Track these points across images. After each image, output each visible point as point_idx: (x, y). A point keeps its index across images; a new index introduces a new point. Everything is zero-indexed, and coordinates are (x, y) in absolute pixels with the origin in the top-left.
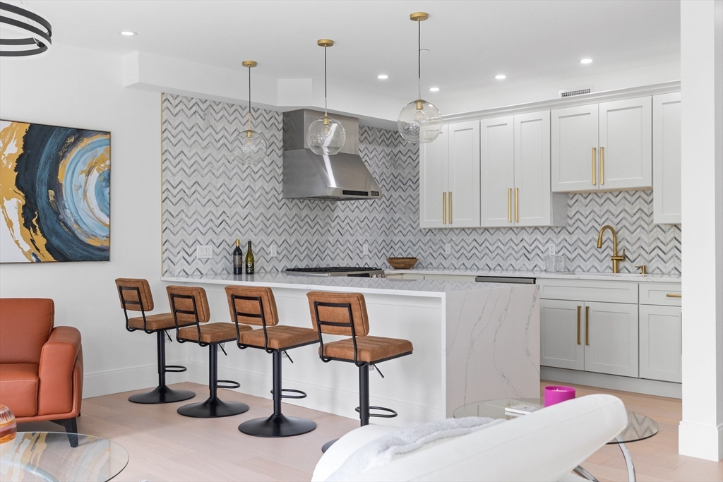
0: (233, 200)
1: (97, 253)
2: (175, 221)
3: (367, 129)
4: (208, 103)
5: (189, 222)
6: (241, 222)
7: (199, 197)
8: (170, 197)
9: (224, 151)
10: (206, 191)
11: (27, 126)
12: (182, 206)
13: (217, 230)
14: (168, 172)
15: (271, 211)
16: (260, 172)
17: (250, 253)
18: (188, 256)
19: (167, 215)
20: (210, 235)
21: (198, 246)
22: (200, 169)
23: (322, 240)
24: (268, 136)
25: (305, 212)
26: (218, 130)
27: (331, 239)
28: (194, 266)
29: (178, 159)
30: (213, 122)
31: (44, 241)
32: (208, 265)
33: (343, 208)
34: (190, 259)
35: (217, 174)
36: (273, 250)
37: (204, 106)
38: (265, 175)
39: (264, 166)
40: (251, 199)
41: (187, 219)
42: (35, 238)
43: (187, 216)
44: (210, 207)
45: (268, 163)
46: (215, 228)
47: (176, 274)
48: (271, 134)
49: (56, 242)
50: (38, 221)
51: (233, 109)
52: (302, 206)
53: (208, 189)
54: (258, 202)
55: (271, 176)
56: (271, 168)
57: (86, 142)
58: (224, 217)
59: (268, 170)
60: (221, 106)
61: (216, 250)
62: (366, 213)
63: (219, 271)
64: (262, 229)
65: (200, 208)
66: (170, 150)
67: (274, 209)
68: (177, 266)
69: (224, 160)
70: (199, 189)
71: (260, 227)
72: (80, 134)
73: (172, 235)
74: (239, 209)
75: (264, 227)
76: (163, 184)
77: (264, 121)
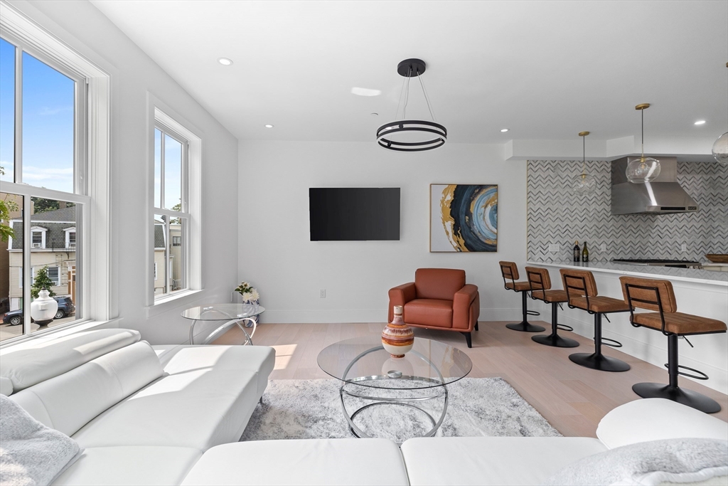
0: (574, 218)
1: (490, 247)
2: (535, 231)
3: (686, 164)
4: (556, 162)
5: (544, 231)
6: (580, 230)
7: (550, 216)
8: (532, 217)
9: (568, 189)
10: (556, 213)
11: (455, 186)
12: (540, 222)
13: (563, 236)
14: (531, 203)
15: (602, 224)
16: (594, 200)
17: (585, 249)
18: (544, 250)
19: (530, 227)
20: (558, 238)
21: (550, 245)
22: (551, 201)
23: (644, 241)
24: (599, 177)
25: (628, 224)
26: (563, 177)
27: (651, 240)
28: (547, 256)
29: (537, 196)
30: (560, 173)
31: (464, 241)
32: (557, 256)
33: (662, 220)
34: (544, 252)
35: (563, 203)
36: (603, 248)
37: (554, 165)
38: (597, 201)
39: (596, 196)
40: (587, 216)
41: (542, 229)
42: (459, 240)
43: (543, 227)
44: (558, 222)
45: (599, 194)
46: (561, 234)
47: (535, 260)
48: (602, 175)
49: (469, 242)
50: (460, 232)
51: (574, 163)
52: (626, 219)
53: (557, 212)
54: (592, 218)
55: (601, 201)
56: (601, 197)
57: (484, 191)
58: (567, 227)
59: (599, 198)
60: (565, 163)
61: (562, 247)
62: (684, 222)
63: (564, 259)
64: (595, 235)
65: (551, 223)
66: (532, 191)
67: (604, 222)
68: (536, 256)
69: (567, 194)
70: (551, 212)
71: (593, 233)
72: (481, 187)
73: (533, 238)
74: (577, 222)
75: (596, 233)
76: (528, 210)
77: (597, 168)
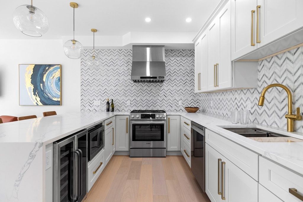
0: (110, 84)
1: (56, 103)
2: (86, 92)
3: (182, 51)
4: (99, 50)
5: (91, 93)
6: (114, 92)
7: (95, 84)
8: (84, 84)
9: (106, 67)
10: (98, 82)
11: (34, 65)
12: (88, 87)
13: (103, 95)
14: (83, 76)
15: (128, 88)
16: (122, 73)
17: (112, 104)
19: (83, 90)
20: (100, 97)
21: (95, 101)
22: (96, 74)
23: (155, 99)
24: (126, 59)
25: (145, 88)
26: (103, 59)
27: (159, 98)
28: (93, 108)
29: (87, 71)
30: (101, 57)
31: (39, 99)
32: (99, 108)
33: (166, 85)
34: (91, 105)
35: (103, 75)
36: (128, 103)
37: (97, 52)
38: (125, 74)
39: (124, 71)
40: (118, 84)
41: (90, 92)
42: (37, 98)
43: (90, 90)
44: (100, 87)
45: (126, 70)
46: (102, 95)
47: (86, 110)
48: (128, 58)
49: (43, 99)
50: (37, 93)
51: (110, 51)
52: (143, 85)
53: (99, 81)
54: (122, 84)
55: (127, 74)
56: (128, 71)
57: (52, 68)
58: (106, 90)
59: (126, 72)
60: (104, 51)
61: (102, 102)
62: (181, 87)
63: (104, 110)
64: (123, 95)
65: (96, 88)
66: (84, 68)
67: (129, 87)
68: (86, 108)
69: (106, 70)
70: (95, 81)
71: (122, 94)
72: (50, 66)
73: (84, 97)
74: (113, 87)
75: (124, 94)
76: (81, 80)
77: (125, 54)
